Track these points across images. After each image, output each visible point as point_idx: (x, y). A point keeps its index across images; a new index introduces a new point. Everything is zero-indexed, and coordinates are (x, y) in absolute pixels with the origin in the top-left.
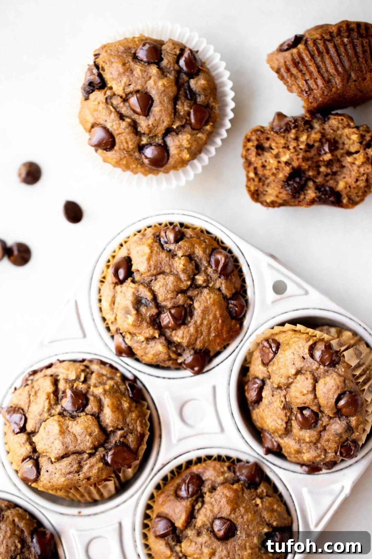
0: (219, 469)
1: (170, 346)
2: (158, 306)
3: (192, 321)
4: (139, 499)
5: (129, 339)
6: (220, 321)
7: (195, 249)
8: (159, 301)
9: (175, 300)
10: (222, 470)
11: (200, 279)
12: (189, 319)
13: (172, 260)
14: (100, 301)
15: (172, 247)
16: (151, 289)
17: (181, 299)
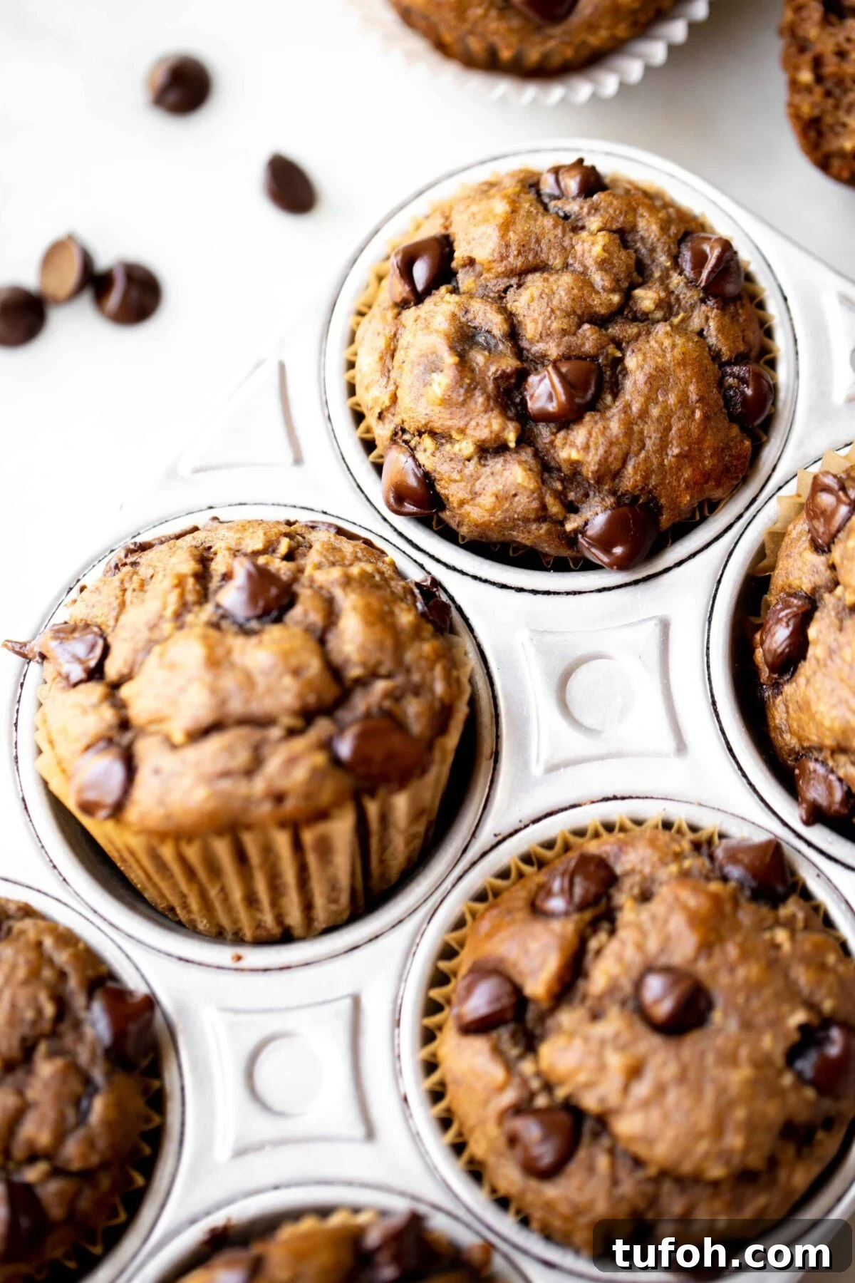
0: (668, 846)
1: (546, 475)
2: (519, 353)
3: (617, 404)
4: (419, 933)
5: (429, 452)
6: (698, 414)
7: (639, 219)
8: (524, 344)
9: (573, 339)
10: (677, 848)
11: (646, 298)
12: (609, 398)
13: (571, 234)
14: (351, 365)
15: (573, 207)
16: (505, 308)
17: (588, 337)
